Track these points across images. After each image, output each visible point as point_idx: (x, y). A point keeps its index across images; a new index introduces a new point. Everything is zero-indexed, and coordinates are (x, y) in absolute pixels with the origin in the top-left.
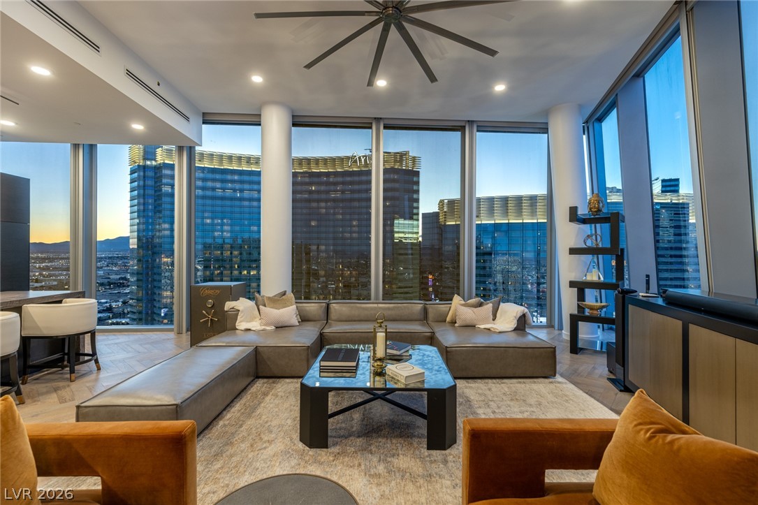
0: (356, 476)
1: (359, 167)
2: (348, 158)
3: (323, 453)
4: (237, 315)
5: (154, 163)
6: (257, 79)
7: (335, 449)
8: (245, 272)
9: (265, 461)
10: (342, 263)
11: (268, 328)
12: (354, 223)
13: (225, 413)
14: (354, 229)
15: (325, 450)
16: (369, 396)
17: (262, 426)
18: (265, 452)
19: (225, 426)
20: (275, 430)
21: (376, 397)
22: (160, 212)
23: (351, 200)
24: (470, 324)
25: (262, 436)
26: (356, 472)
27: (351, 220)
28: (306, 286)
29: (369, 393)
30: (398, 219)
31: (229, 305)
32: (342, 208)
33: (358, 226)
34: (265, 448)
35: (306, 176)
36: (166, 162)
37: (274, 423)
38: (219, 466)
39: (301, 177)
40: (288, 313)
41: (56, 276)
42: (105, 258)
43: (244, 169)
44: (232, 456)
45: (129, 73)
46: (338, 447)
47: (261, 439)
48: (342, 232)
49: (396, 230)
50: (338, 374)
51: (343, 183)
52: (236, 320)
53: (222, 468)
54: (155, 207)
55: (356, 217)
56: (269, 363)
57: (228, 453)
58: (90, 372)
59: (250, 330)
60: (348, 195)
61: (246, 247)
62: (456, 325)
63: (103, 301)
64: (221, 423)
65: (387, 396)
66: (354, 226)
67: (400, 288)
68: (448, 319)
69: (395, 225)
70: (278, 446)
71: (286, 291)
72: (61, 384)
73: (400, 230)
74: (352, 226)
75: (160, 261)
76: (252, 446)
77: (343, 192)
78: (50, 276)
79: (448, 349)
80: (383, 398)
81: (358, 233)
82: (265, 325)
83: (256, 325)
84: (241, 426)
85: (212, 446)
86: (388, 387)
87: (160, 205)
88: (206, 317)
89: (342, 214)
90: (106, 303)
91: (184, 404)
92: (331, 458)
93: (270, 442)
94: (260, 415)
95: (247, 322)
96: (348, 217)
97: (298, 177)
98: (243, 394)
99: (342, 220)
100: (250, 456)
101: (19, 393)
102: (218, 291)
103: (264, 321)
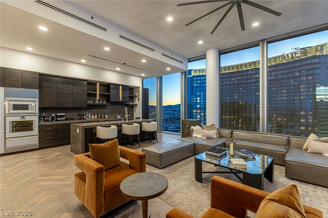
0: (205, 195)
1: (287, 60)
2: (279, 56)
3: (199, 184)
4: (193, 131)
5: (191, 76)
6: (201, 42)
7: (204, 184)
8: (224, 117)
9: (180, 179)
10: (276, 114)
11: (203, 138)
12: (284, 92)
13: (179, 162)
14: (284, 95)
15: (201, 183)
16: (229, 171)
17: (187, 169)
18: (182, 177)
19: (177, 166)
20: (190, 172)
21: (232, 172)
22: (193, 93)
23: (281, 79)
24: (320, 153)
25: (185, 172)
26: (206, 194)
27: (282, 90)
28: (254, 124)
29: (229, 169)
30: (319, 86)
31: (192, 127)
32: (276, 84)
33: (287, 93)
34: (183, 176)
35: (254, 71)
36: (195, 75)
37: (190, 170)
38: (168, 175)
39: (251, 71)
40: (213, 133)
41: (166, 116)
42: (178, 110)
43: (223, 72)
44: (173, 174)
45: (163, 54)
46: (206, 184)
47: (184, 173)
48: (276, 97)
49: (317, 93)
50: (210, 157)
51: (276, 71)
52: (193, 133)
53: (169, 176)
54: (191, 92)
55: (285, 88)
56: (199, 150)
57: (172, 173)
58: (155, 143)
59: (196, 137)
60: (279, 77)
61: (224, 106)
62: (308, 151)
63: (177, 125)
64: (176, 165)
65: (237, 174)
66: (284, 93)
67: (322, 130)
68: (304, 147)
69: (316, 90)
70: (187, 177)
71: (214, 124)
72: (149, 145)
73: (321, 94)
74: (282, 93)
75: (193, 111)
76: (180, 174)
77: (276, 75)
78: (165, 116)
79: (287, 161)
80: (235, 174)
81: (287, 97)
82: (203, 136)
83: (199, 136)
84: (181, 167)
85: (170, 170)
86: (229, 167)
87: (193, 91)
88: (186, 131)
89: (276, 87)
90: (178, 125)
91: (162, 154)
92: (201, 186)
93: (185, 174)
94: (188, 166)
95: (197, 134)
96: (280, 88)
97: (249, 72)
98: (188, 158)
99: (275, 90)
100: (177, 176)
101: (139, 145)
102: (189, 122)
103: (202, 135)
